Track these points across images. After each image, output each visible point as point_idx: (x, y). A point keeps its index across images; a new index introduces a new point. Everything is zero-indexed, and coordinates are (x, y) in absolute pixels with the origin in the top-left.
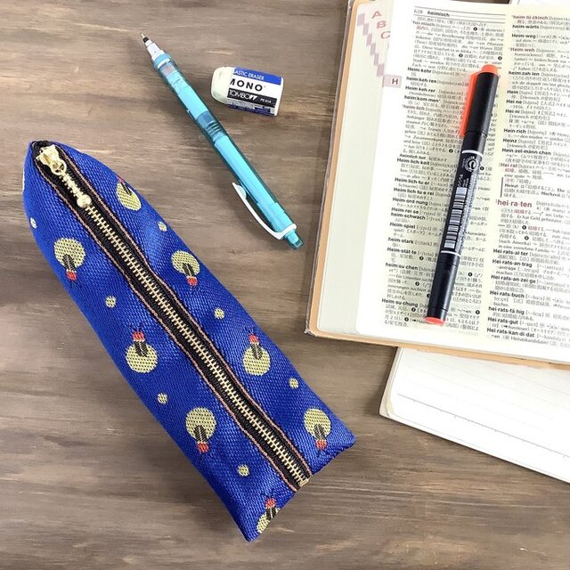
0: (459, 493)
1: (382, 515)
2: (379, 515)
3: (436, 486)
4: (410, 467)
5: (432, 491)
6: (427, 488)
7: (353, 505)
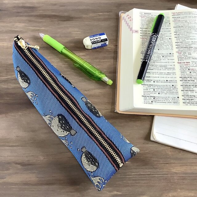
0: (187, 171)
1: (157, 183)
2: (156, 183)
3: (177, 169)
4: (165, 162)
5: (176, 171)
6: (174, 170)
7: (145, 180)
